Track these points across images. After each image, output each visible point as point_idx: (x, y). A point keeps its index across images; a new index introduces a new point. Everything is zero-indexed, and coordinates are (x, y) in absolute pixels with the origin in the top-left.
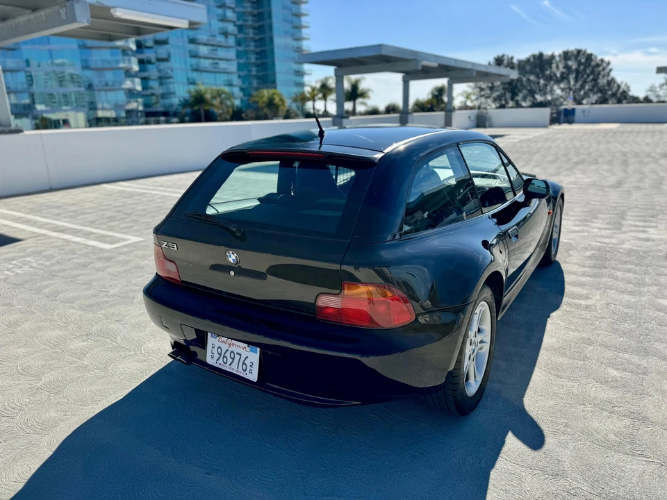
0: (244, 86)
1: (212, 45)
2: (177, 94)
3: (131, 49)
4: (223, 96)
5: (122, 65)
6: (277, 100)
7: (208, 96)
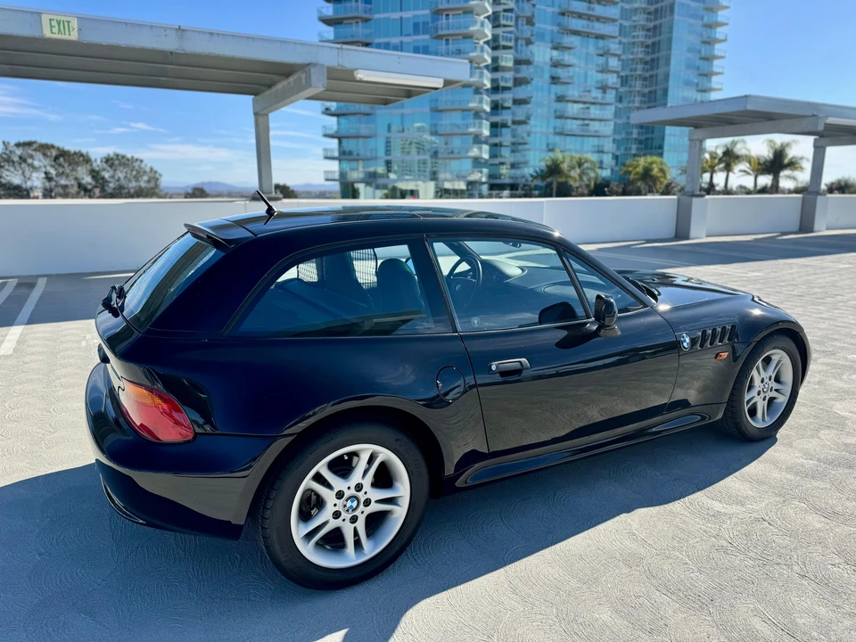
0: (618, 153)
1: (585, 103)
2: (531, 163)
3: (485, 111)
4: (586, 165)
5: (471, 130)
6: (655, 171)
7: (565, 166)
